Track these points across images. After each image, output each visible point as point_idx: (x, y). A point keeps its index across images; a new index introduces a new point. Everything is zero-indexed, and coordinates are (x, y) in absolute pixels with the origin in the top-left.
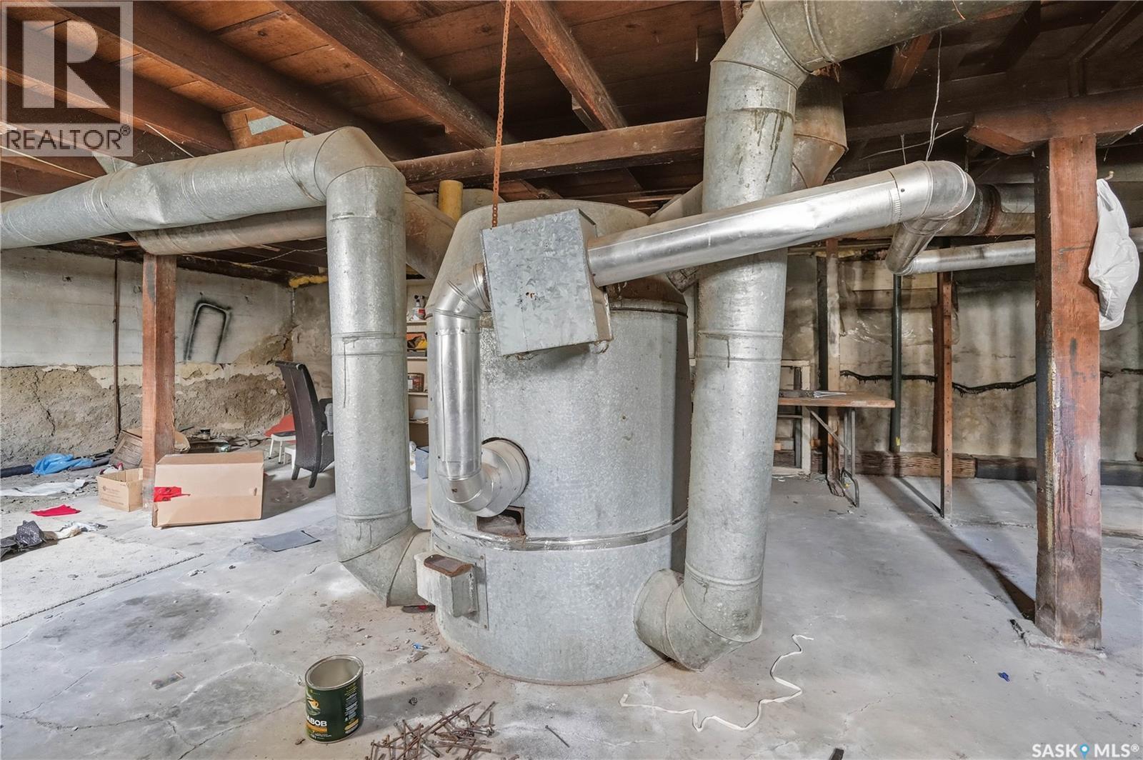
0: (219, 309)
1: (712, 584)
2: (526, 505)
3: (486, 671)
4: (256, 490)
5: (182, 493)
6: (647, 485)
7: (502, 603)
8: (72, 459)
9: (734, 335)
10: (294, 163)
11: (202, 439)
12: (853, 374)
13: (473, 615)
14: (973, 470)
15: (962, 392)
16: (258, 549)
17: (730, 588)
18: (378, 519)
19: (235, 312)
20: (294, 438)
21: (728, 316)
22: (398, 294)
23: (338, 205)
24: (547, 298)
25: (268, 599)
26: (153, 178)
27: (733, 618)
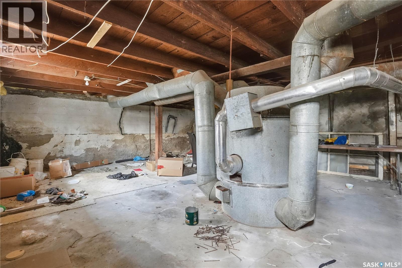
0: (174, 118)
1: (293, 201)
2: (242, 173)
3: (232, 219)
4: (181, 168)
5: (164, 167)
6: (280, 171)
7: (236, 200)
8: (141, 158)
9: (298, 125)
10: (186, 81)
11: (169, 155)
13: (229, 203)
16: (180, 183)
17: (299, 203)
18: (207, 176)
19: (178, 119)
20: (192, 155)
21: (297, 119)
22: (212, 114)
23: (197, 92)
24: (241, 116)
25: (181, 195)
26: (157, 87)
27: (300, 212)
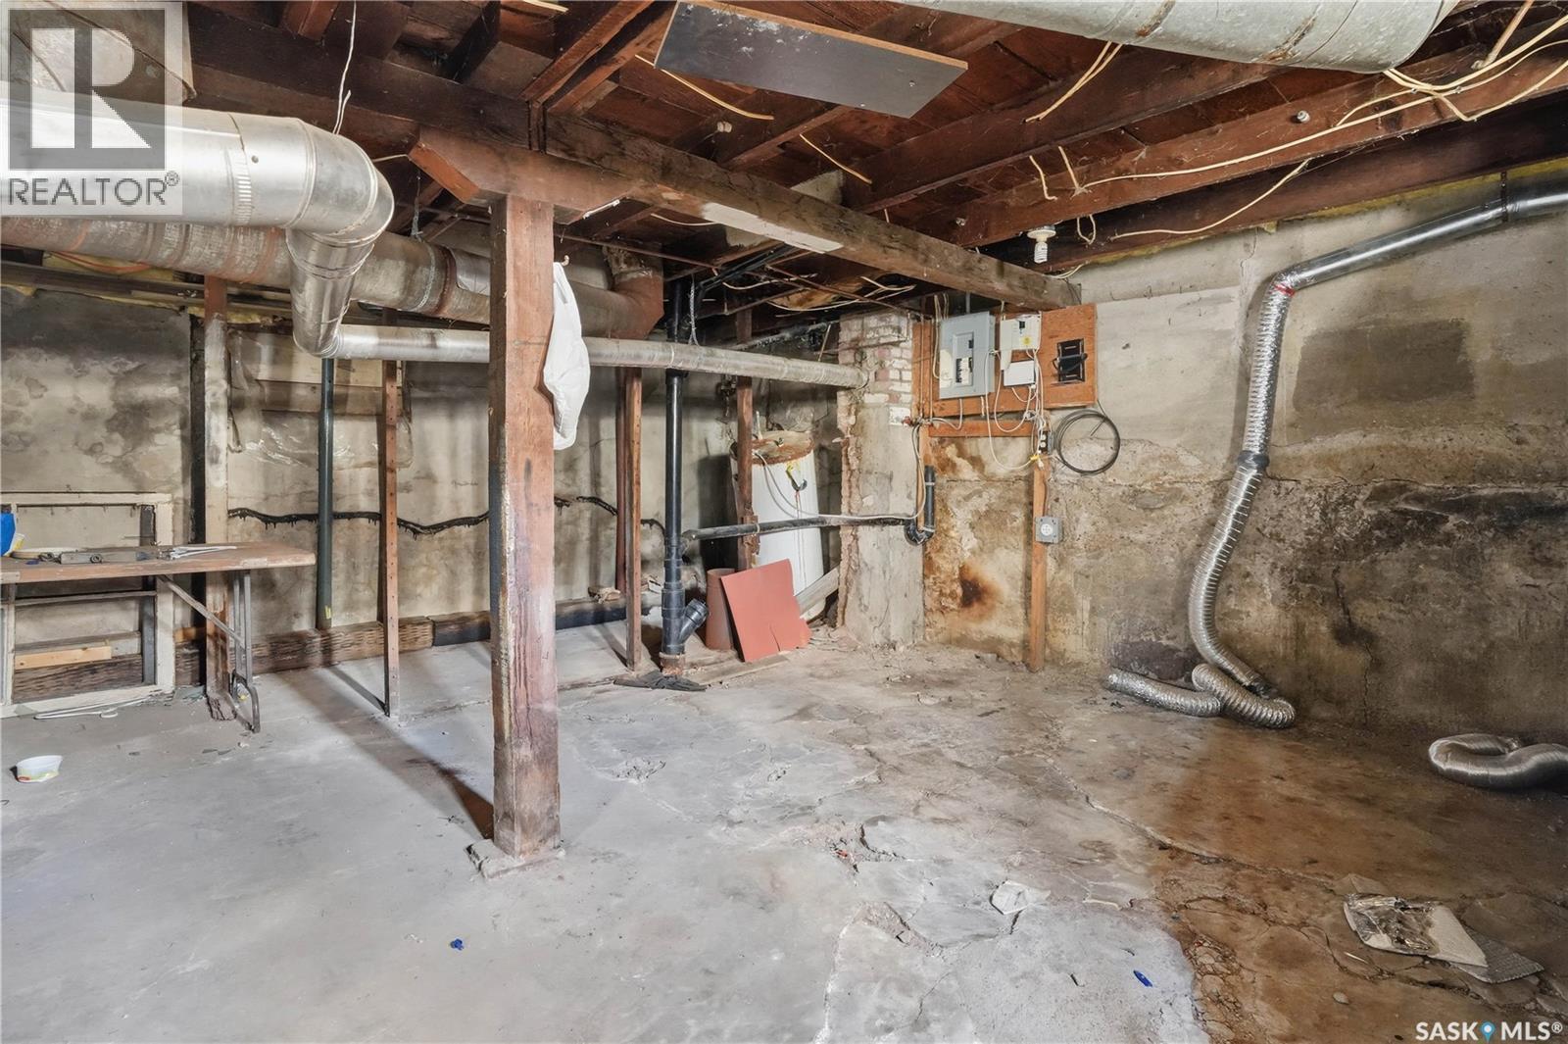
12: (254, 514)
14: (430, 637)
15: (416, 533)
